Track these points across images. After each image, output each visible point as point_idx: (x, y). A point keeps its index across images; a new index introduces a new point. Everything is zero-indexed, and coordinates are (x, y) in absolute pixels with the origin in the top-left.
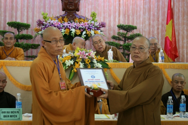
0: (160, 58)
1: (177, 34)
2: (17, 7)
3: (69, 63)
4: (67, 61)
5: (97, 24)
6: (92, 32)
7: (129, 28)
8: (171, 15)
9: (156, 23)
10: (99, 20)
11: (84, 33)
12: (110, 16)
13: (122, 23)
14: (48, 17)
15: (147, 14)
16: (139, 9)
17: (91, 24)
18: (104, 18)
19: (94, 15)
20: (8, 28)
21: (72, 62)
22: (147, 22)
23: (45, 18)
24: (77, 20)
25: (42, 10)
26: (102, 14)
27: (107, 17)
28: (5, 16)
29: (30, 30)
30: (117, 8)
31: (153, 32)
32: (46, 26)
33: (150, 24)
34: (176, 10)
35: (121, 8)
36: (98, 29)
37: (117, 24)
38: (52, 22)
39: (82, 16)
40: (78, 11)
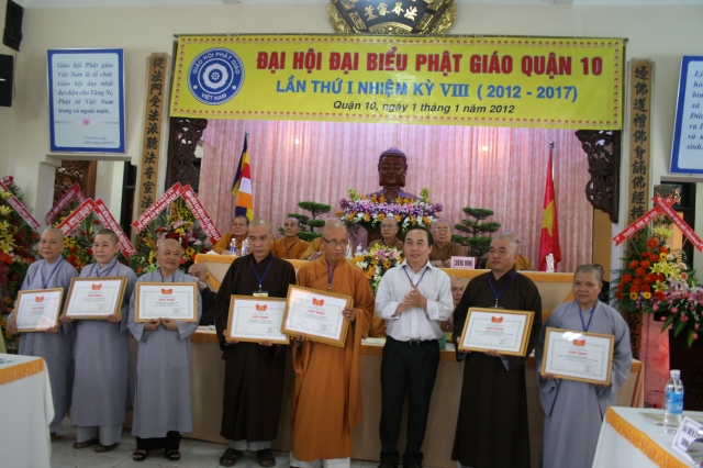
1: (560, 222)
2: (315, 180)
5: (429, 207)
6: (419, 219)
7: (482, 214)
9: (528, 203)
10: (437, 199)
11: (407, 219)
13: (473, 207)
14: (357, 194)
15: (514, 191)
16: (501, 183)
17: (419, 206)
18: (446, 196)
19: (425, 193)
20: (301, 212)
22: (514, 205)
23: (352, 196)
25: (351, 183)
26: (443, 192)
28: (298, 193)
29: (330, 213)
30: (467, 181)
31: (524, 219)
32: (352, 211)
33: (518, 207)
34: (561, 187)
35: (473, 181)
36: (430, 214)
37: (464, 206)
38: (361, 202)
39: (408, 194)
40: (403, 185)
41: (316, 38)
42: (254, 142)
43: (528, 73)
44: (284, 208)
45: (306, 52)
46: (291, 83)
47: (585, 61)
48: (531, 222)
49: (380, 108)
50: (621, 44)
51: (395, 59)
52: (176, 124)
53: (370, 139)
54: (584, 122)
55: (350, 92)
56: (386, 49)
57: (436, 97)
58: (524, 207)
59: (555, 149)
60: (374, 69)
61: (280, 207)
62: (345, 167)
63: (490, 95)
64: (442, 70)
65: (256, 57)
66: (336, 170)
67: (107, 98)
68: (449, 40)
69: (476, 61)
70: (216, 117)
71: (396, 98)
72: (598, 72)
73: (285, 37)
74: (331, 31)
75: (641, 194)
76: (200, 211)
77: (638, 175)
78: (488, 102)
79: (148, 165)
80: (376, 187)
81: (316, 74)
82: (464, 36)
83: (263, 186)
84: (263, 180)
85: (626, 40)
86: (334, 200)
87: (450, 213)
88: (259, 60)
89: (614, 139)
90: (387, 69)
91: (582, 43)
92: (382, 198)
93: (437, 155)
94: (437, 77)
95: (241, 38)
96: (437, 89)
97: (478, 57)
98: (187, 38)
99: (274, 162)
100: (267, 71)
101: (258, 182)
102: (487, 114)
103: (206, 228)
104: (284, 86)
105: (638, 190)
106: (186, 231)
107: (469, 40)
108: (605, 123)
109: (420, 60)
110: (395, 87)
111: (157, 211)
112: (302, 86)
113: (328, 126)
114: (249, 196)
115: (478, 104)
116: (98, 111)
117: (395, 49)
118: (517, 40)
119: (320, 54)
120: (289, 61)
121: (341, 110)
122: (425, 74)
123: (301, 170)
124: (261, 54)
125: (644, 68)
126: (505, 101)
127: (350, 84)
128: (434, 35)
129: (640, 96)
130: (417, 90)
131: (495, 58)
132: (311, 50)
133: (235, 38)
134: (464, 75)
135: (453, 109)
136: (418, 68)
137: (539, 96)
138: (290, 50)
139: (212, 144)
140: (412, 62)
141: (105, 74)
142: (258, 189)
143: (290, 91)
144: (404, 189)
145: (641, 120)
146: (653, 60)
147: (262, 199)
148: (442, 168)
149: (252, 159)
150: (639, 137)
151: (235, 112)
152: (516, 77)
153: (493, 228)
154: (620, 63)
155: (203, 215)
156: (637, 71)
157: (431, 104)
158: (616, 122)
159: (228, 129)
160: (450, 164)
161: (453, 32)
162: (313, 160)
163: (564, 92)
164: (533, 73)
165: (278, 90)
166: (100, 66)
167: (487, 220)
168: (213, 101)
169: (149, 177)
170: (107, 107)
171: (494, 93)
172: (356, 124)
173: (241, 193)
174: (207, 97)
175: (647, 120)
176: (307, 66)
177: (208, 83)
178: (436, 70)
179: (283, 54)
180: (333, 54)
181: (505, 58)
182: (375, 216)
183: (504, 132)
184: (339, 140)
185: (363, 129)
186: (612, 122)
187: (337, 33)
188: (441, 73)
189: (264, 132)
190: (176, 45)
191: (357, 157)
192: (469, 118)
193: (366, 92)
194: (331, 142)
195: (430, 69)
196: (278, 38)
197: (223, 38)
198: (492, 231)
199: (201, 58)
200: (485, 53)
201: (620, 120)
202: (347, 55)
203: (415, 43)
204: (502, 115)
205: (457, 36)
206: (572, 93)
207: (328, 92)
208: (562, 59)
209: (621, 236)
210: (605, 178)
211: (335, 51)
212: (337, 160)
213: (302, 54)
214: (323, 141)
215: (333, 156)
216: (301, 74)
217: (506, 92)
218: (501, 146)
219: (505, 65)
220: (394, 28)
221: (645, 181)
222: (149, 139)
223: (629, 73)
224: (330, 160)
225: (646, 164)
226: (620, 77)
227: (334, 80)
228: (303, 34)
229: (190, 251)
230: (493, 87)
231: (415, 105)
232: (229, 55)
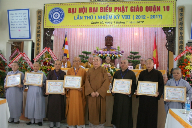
0: (139, 68)
2: (87, 45)
5: (120, 52)
6: (117, 55)
7: (135, 53)
8: (155, 46)
11: (113, 56)
13: (133, 51)
14: (99, 49)
15: (145, 46)
16: (141, 44)
17: (117, 52)
18: (125, 48)
19: (118, 48)
20: (83, 54)
22: (145, 50)
23: (97, 49)
24: (111, 50)
25: (97, 45)
28: (82, 49)
29: (91, 54)
30: (131, 44)
31: (148, 54)
32: (97, 53)
35: (133, 44)
36: (120, 54)
37: (130, 51)
38: (100, 51)
39: (114, 48)
40: (112, 46)
41: (85, 3)
43: (147, 11)
44: (78, 53)
45: (82, 8)
46: (78, 17)
47: (164, 7)
48: (150, 55)
49: (104, 23)
50: (175, 2)
51: (108, 9)
52: (45, 30)
53: (102, 32)
54: (164, 25)
55: (95, 19)
56: (105, 6)
57: (121, 20)
58: (148, 51)
59: (156, 34)
60: (102, 12)
62: (95, 41)
63: (136, 18)
64: (122, 11)
65: (68, 10)
66: (93, 42)
67: (25, 23)
68: (124, 2)
69: (132, 8)
70: (57, 28)
71: (109, 20)
72: (168, 10)
73: (76, 3)
74: (89, 1)
75: (182, 46)
76: (53, 55)
77: (181, 40)
78: (136, 20)
79: (38, 42)
80: (104, 46)
81: (85, 14)
82: (128, 1)
83: (71, 47)
84: (71, 45)
86: (92, 50)
87: (126, 53)
88: (69, 11)
89: (174, 30)
90: (106, 12)
92: (106, 50)
93: (122, 36)
94: (121, 13)
95: (63, 4)
96: (121, 17)
97: (133, 7)
98: (47, 5)
99: (74, 40)
100: (71, 14)
101: (70, 46)
102: (136, 24)
104: (76, 18)
105: (181, 45)
106: (49, 61)
107: (130, 2)
108: (171, 25)
109: (116, 9)
110: (108, 17)
111: (41, 56)
112: (81, 18)
113: (90, 29)
114: (68, 50)
115: (133, 21)
116: (23, 27)
117: (108, 6)
118: (144, 2)
119: (86, 8)
120: (78, 10)
121: (93, 24)
122: (117, 13)
123: (82, 42)
124: (69, 9)
125: (182, 8)
126: (141, 20)
127: (95, 16)
128: (119, 1)
129: (181, 17)
130: (115, 17)
131: (138, 7)
132: (84, 7)
133: (61, 4)
134: (129, 13)
135: (126, 23)
136: (115, 11)
137: (151, 18)
138: (78, 7)
139: (56, 35)
140: (113, 9)
141: (24, 16)
142: (70, 48)
143: (78, 19)
144: (112, 47)
145: (181, 24)
146: (185, 6)
147: (71, 51)
148: (124, 40)
149: (68, 39)
150: (181, 29)
151: (62, 26)
152: (144, 12)
153: (139, 57)
154: (175, 7)
156: (180, 9)
157: (119, 22)
158: (174, 25)
159: (61, 31)
160: (126, 39)
162: (86, 39)
163: (158, 16)
164: (149, 11)
165: (75, 19)
166: (23, 14)
167: (137, 55)
168: (56, 23)
169: (38, 46)
170: (25, 26)
171: (138, 18)
172: (98, 28)
173: (65, 49)
174: (54, 22)
175: (183, 24)
176: (83, 12)
177: (54, 18)
178: (120, 11)
179: (76, 9)
180: (90, 8)
181: (140, 7)
182: (104, 55)
183: (141, 29)
184: (93, 33)
185: (100, 30)
186: (173, 25)
187: (91, 1)
188: (122, 12)
189: (71, 31)
190: (44, 7)
191: (99, 38)
192: (131, 25)
193: (100, 19)
194: (91, 33)
195: (119, 11)
196: (74, 4)
197: (58, 4)
198: (138, 58)
199: (52, 11)
200: (135, 6)
201: (175, 24)
202: (94, 8)
203: (114, 4)
204: (140, 24)
205: (126, 1)
206: (161, 16)
207: (89, 19)
208: (157, 7)
209: (176, 59)
210: (171, 41)
212: (93, 39)
213: (81, 8)
214: (88, 33)
215: (92, 38)
216: (81, 14)
217: (141, 17)
218: (141, 33)
219: (141, 9)
221: (183, 42)
222: (38, 35)
223: (177, 10)
224: (91, 39)
225: (183, 37)
226: (175, 11)
227: (91, 15)
228: (81, 2)
229: (50, 67)
230: (137, 16)
231: (114, 22)
232: (60, 9)
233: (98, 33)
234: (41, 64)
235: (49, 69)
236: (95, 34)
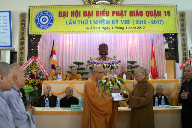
1: (157, 64)
2: (77, 54)
3: (104, 81)
4: (103, 80)
5: (117, 61)
6: (115, 65)
7: (133, 63)
8: (153, 55)
9: (146, 59)
10: (118, 59)
11: (111, 66)
12: (123, 57)
13: (129, 60)
15: (141, 55)
16: (137, 53)
17: (114, 61)
18: (120, 58)
19: (115, 57)
20: (73, 65)
21: (105, 81)
22: (142, 59)
23: (91, 59)
24: (107, 59)
25: (89, 55)
26: (119, 56)
27: (122, 57)
28: (72, 59)
29: (84, 65)
31: (145, 64)
32: (92, 64)
33: (143, 60)
34: (156, 53)
35: (128, 53)
36: (117, 63)
37: (127, 61)
38: (94, 61)
39: (109, 58)
40: (107, 55)
42: (56, 43)
43: (148, 16)
44: (67, 64)
45: (75, 11)
46: (70, 21)
47: (165, 12)
48: (148, 65)
49: (101, 29)
50: (175, 6)
51: (105, 13)
52: (30, 37)
55: (91, 24)
56: (102, 10)
57: (119, 25)
59: (154, 41)
60: (98, 16)
61: (66, 64)
62: (87, 50)
63: (136, 23)
64: (121, 16)
65: (58, 13)
66: (84, 51)
67: (5, 28)
68: (122, 6)
69: (131, 13)
70: (45, 34)
71: (106, 26)
72: (169, 15)
73: (68, 6)
74: (83, 4)
75: (186, 53)
76: (41, 66)
77: (184, 47)
79: (21, 51)
80: (98, 56)
81: (79, 18)
82: (127, 5)
83: (59, 57)
84: (60, 55)
85: (177, 6)
86: (84, 60)
88: (59, 14)
89: (175, 36)
90: (103, 16)
91: (164, 7)
94: (119, 18)
95: (52, 7)
96: (120, 22)
98: (33, 7)
99: (63, 49)
100: (62, 18)
102: (136, 30)
103: (44, 72)
104: (68, 22)
105: (184, 52)
106: (37, 73)
107: (128, 6)
108: (173, 31)
109: (113, 13)
110: (106, 21)
111: (26, 67)
112: (74, 22)
114: (56, 61)
115: (133, 26)
116: (2, 33)
117: (105, 9)
118: (143, 6)
119: (80, 12)
120: (70, 14)
121: (88, 30)
122: (115, 17)
123: (72, 52)
124: (60, 12)
125: (183, 14)
126: (141, 25)
127: (91, 21)
128: (117, 5)
129: (182, 23)
130: (113, 22)
131: (137, 12)
132: (77, 10)
133: (50, 7)
134: (128, 17)
135: (125, 28)
136: (113, 15)
137: (152, 23)
138: (70, 10)
140: (111, 14)
141: (4, 20)
142: (58, 59)
143: (70, 24)
145: (183, 30)
146: (185, 11)
147: (59, 62)
149: (56, 48)
150: (183, 35)
151: (52, 32)
152: (144, 17)
154: (176, 12)
155: (42, 67)
156: (181, 15)
158: (176, 31)
160: (121, 47)
161: (123, 4)
162: (76, 48)
163: (160, 22)
164: (149, 16)
165: (66, 24)
166: (2, 17)
168: (44, 28)
169: (22, 55)
170: (6, 31)
171: (138, 23)
173: (53, 60)
174: (42, 27)
175: (185, 30)
176: (76, 16)
177: (42, 22)
178: (119, 16)
179: (67, 12)
180: (84, 12)
181: (140, 12)
184: (84, 41)
187: (85, 4)
188: (121, 17)
190: (30, 10)
191: (91, 47)
192: (131, 31)
193: (96, 23)
194: (82, 42)
195: (117, 16)
196: (65, 6)
197: (46, 7)
199: (39, 14)
200: (134, 10)
202: (89, 12)
204: (141, 30)
205: (125, 5)
206: (162, 22)
208: (158, 12)
211: (85, 10)
212: (84, 48)
213: (74, 12)
214: (79, 42)
215: (83, 46)
216: (74, 18)
217: (142, 22)
219: (141, 14)
220: (104, 3)
221: (186, 49)
222: (21, 42)
223: (179, 16)
224: (82, 48)
225: (186, 44)
226: (176, 17)
227: (85, 20)
228: (74, 5)
229: (38, 80)
230: (137, 21)
231: (113, 27)
232: (48, 12)
233: (90, 41)
234: (27, 77)
235: (37, 82)
236: (87, 42)
